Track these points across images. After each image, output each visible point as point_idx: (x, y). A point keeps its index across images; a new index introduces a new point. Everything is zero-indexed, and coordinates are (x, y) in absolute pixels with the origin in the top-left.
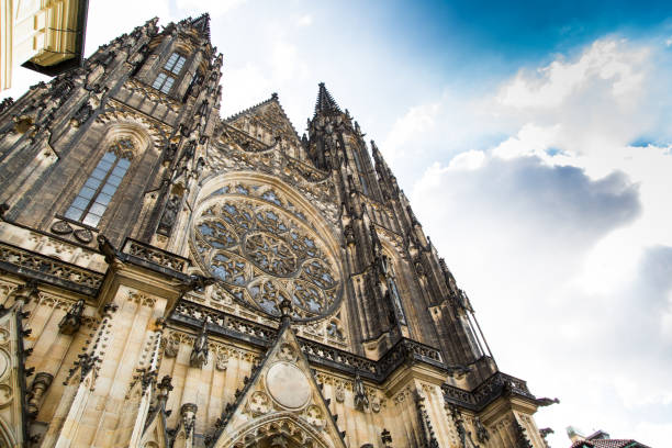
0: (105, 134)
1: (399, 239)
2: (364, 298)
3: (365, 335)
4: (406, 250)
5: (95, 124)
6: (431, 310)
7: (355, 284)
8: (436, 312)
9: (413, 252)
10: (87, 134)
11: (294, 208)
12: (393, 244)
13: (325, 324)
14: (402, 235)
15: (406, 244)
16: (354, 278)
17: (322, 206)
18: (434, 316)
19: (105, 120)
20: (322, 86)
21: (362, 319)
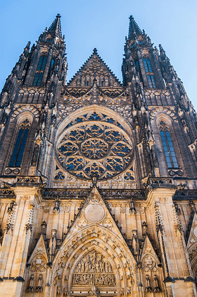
0: (16, 123)
1: (173, 108)
2: (143, 155)
3: (143, 175)
4: (176, 114)
5: (11, 120)
6: (190, 147)
7: (139, 148)
8: (192, 147)
9: (181, 114)
10: (9, 127)
11: (107, 118)
12: (169, 112)
13: (123, 175)
14: (175, 105)
15: (177, 110)
16: (138, 146)
17: (122, 109)
18: (191, 150)
19: (15, 116)
20: (131, 18)
21: (142, 167)
